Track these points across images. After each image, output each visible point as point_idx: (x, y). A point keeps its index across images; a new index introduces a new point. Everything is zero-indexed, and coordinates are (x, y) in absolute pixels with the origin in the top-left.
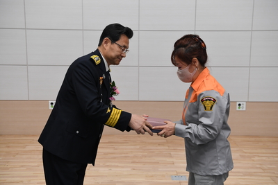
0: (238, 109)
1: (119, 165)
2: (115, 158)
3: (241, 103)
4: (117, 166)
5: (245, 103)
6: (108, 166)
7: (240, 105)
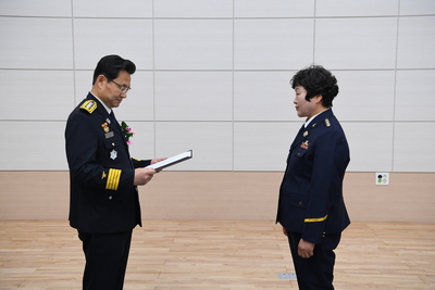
0: (377, 183)
1: (206, 259)
2: (199, 251)
3: (382, 174)
4: (203, 261)
5: (388, 174)
6: (190, 261)
7: (380, 177)
